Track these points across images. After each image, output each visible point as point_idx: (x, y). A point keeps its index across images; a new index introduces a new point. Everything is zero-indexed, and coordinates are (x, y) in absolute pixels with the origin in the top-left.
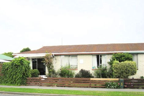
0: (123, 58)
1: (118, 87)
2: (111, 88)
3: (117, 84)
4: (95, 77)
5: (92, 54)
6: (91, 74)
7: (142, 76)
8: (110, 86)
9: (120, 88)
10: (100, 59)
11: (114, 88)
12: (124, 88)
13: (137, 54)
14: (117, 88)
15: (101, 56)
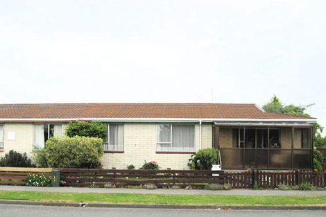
0: (85, 130)
1: (49, 184)
2: (33, 185)
3: (48, 178)
4: (37, 165)
5: (33, 123)
6: (30, 161)
7: (130, 164)
8: (33, 181)
9: (51, 186)
10: (51, 132)
11: (41, 186)
12: (61, 185)
13: (123, 124)
14: (45, 186)
15: (52, 126)
